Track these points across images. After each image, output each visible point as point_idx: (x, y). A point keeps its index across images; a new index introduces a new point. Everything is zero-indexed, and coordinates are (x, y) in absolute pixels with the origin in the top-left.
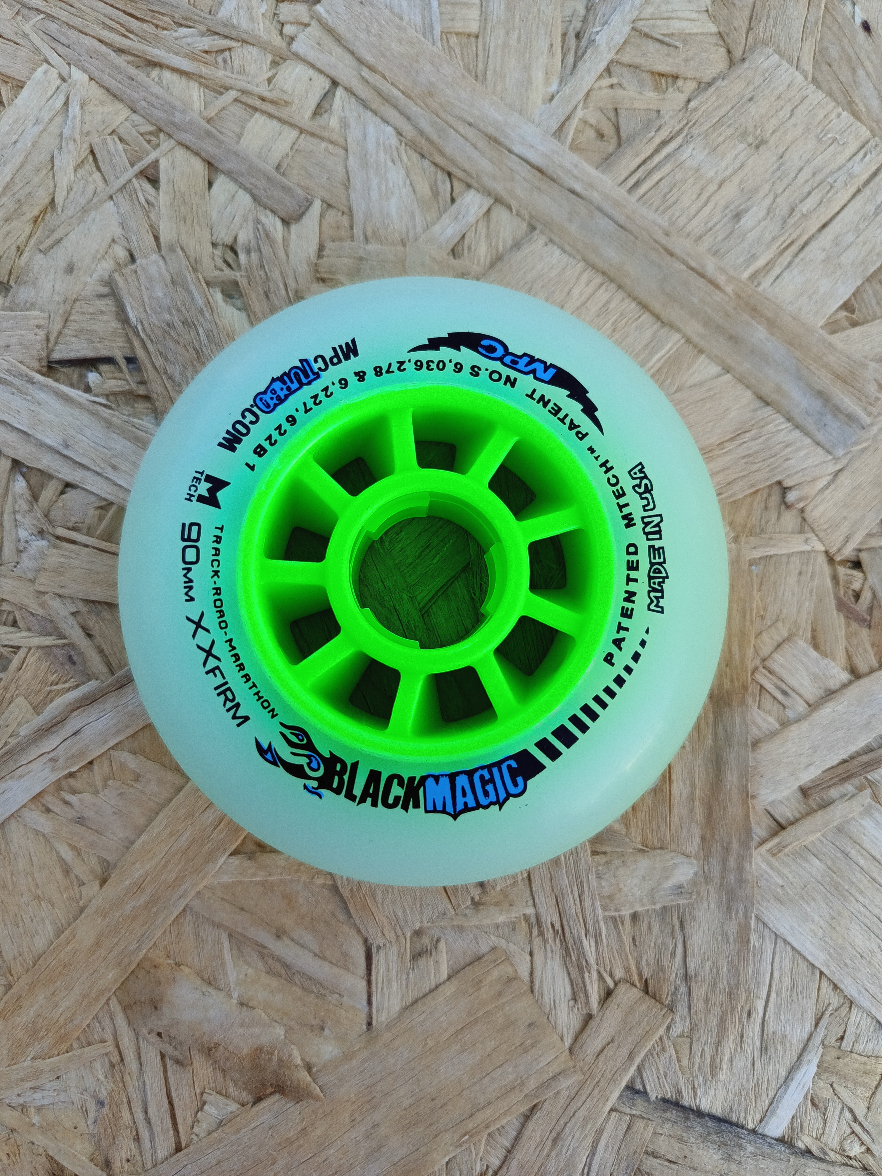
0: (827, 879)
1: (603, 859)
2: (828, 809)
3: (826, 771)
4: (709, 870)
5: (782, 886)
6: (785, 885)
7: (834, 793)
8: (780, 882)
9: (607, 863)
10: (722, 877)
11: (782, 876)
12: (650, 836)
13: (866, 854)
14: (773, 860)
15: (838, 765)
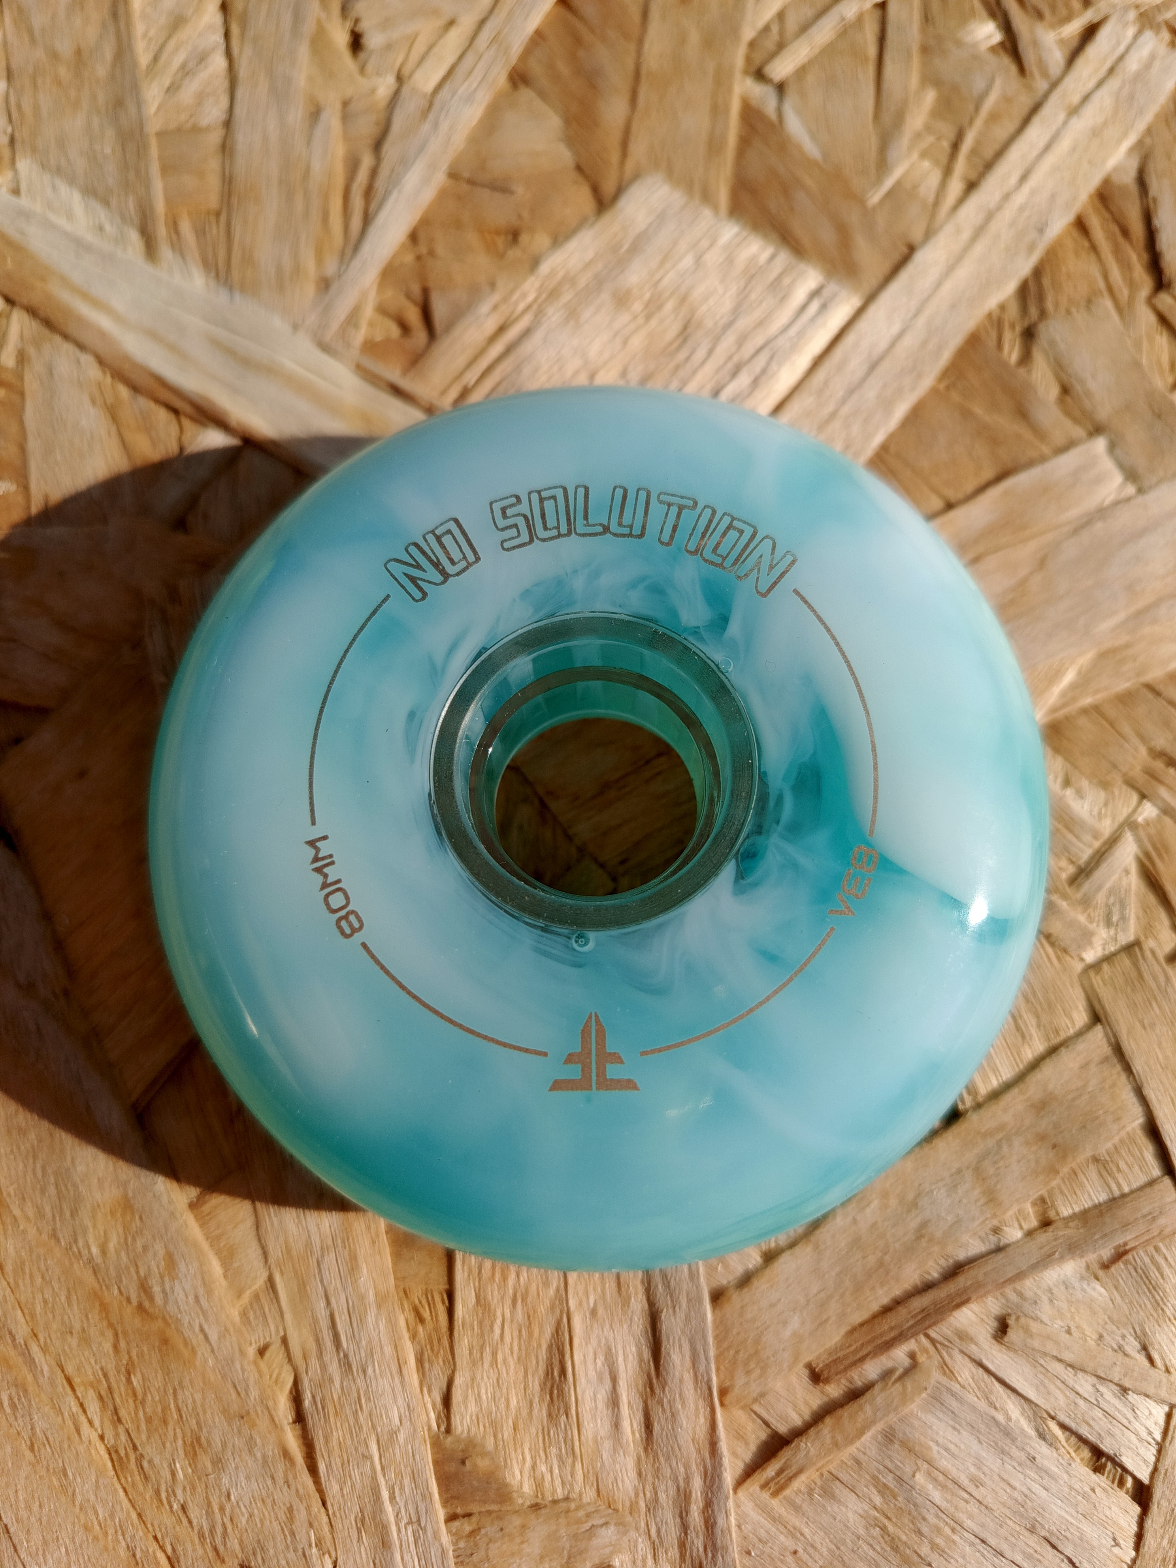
0: (877, 1532)
1: (467, 1527)
2: (862, 1400)
3: (853, 1330)
4: (658, 1532)
5: (795, 1552)
6: (800, 1551)
7: (871, 1370)
8: (790, 1544)
9: (473, 1533)
10: (682, 1545)
11: (793, 1533)
12: (548, 1477)
13: (941, 1478)
14: (775, 1503)
15: (875, 1317)
